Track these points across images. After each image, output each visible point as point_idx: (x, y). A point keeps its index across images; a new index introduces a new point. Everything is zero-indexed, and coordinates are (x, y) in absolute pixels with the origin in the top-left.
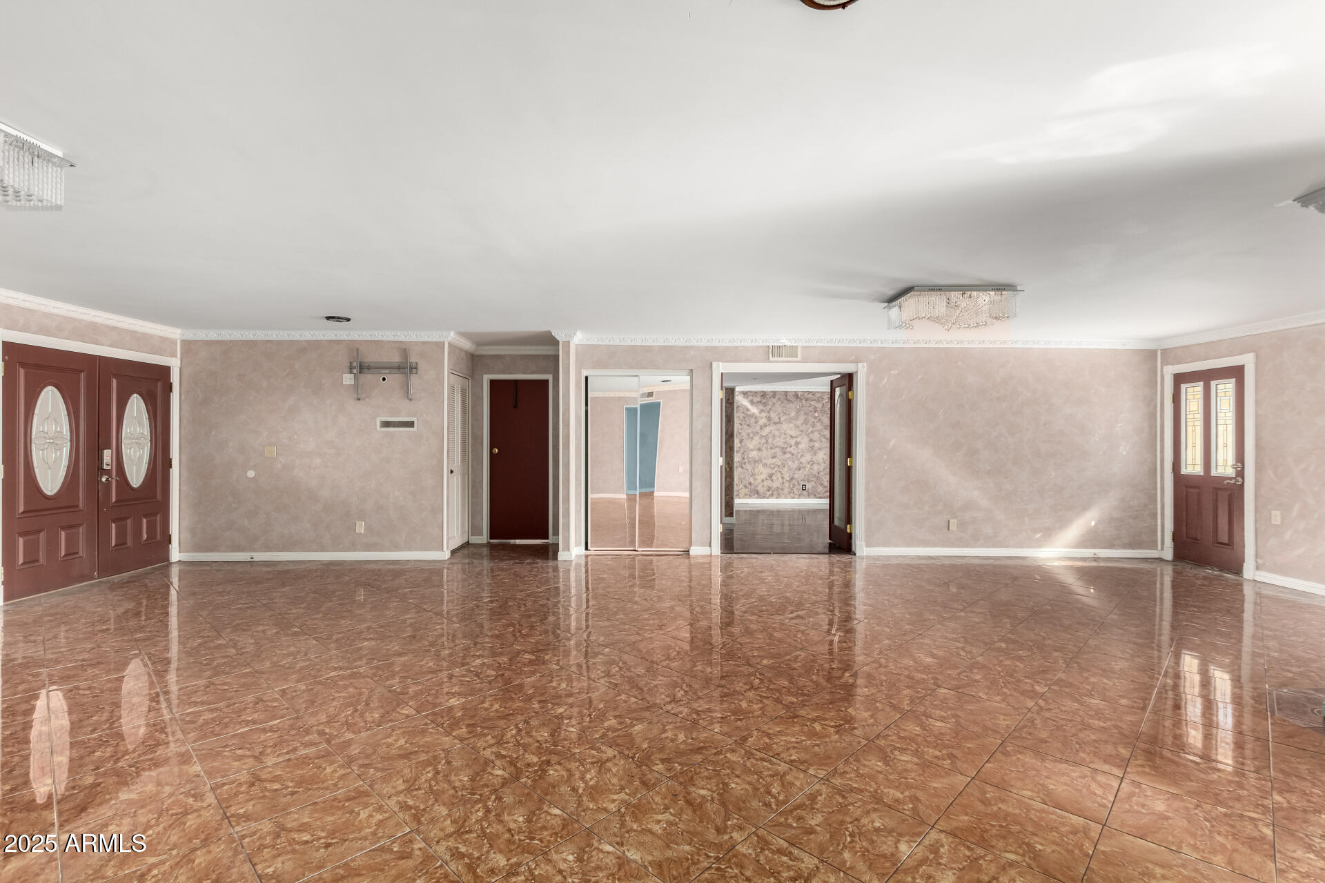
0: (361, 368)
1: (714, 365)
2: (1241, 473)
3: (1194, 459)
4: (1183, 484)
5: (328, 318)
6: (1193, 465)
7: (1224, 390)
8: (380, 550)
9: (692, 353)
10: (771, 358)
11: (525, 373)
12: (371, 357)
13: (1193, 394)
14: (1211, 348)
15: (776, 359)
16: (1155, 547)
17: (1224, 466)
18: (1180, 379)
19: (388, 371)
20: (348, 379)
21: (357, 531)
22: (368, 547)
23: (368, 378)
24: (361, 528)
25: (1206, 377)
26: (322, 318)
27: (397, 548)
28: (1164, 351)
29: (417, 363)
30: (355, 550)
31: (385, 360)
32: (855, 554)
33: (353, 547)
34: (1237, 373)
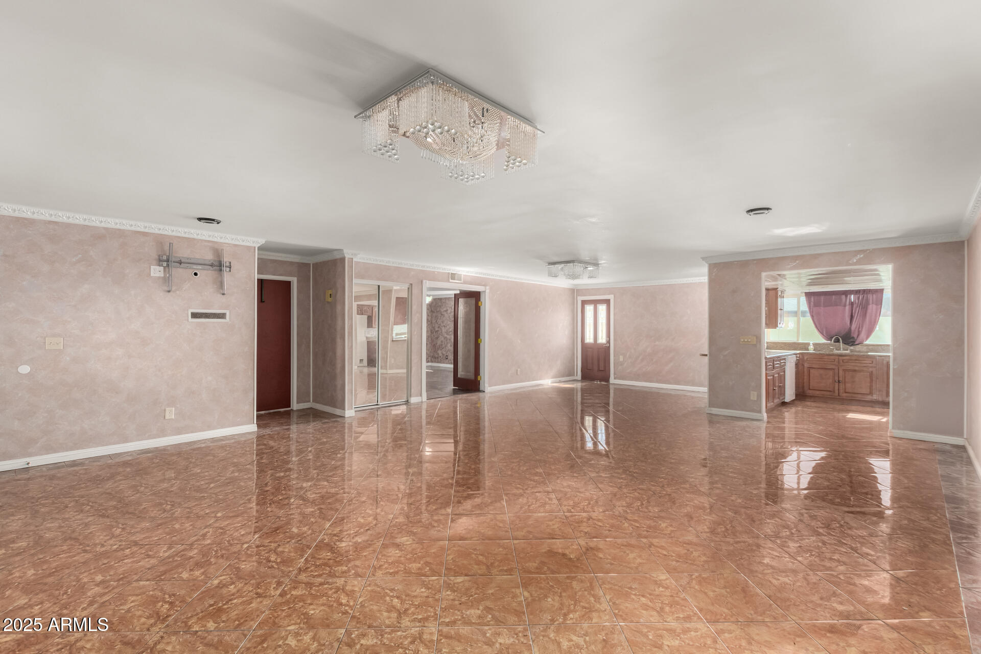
0: (167, 260)
1: (424, 281)
2: (609, 342)
3: (590, 336)
4: (585, 347)
5: (200, 219)
6: (589, 339)
7: (602, 308)
8: (192, 432)
9: (412, 273)
10: (450, 281)
11: (274, 275)
12: (183, 253)
13: (589, 309)
14: (597, 291)
15: (452, 281)
16: (574, 375)
17: (602, 339)
18: (584, 303)
19: (201, 267)
20: (157, 271)
21: (167, 417)
22: (179, 431)
23: (179, 273)
24: (171, 413)
25: (595, 303)
26: (195, 218)
27: (210, 427)
28: (577, 290)
29: (230, 263)
30: (164, 436)
31: (198, 256)
32: (484, 392)
33: (162, 433)
34: (607, 302)
